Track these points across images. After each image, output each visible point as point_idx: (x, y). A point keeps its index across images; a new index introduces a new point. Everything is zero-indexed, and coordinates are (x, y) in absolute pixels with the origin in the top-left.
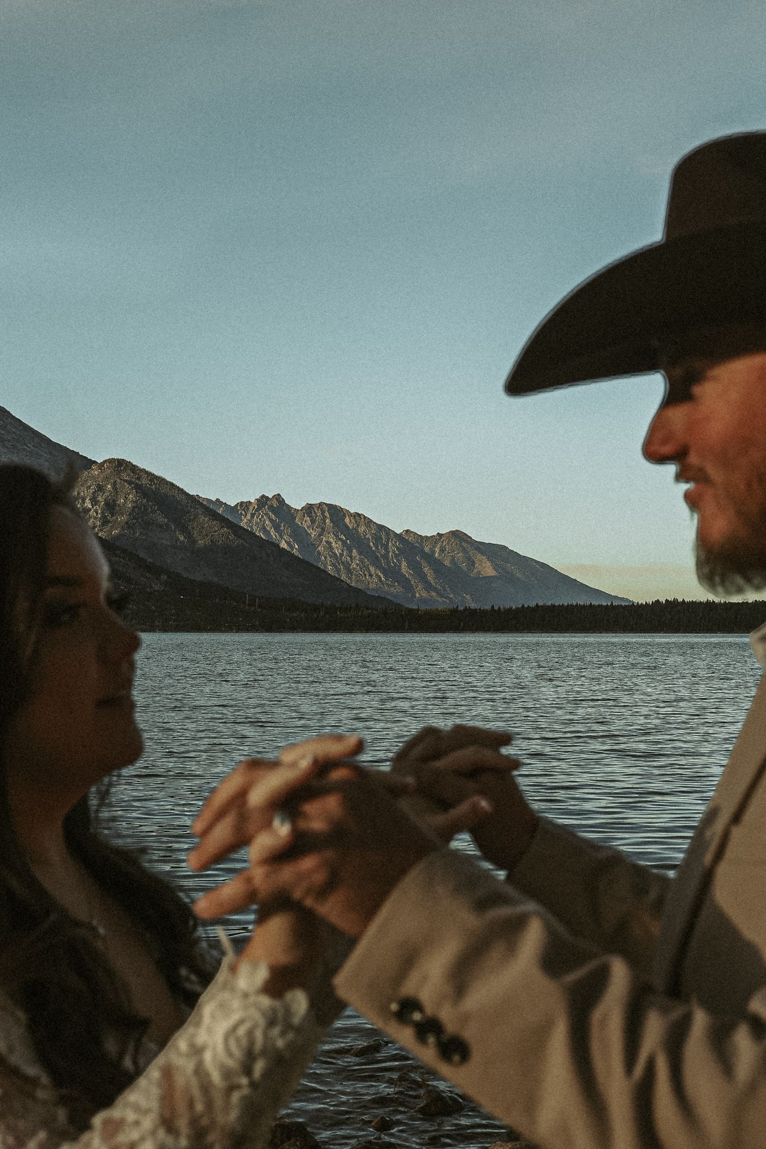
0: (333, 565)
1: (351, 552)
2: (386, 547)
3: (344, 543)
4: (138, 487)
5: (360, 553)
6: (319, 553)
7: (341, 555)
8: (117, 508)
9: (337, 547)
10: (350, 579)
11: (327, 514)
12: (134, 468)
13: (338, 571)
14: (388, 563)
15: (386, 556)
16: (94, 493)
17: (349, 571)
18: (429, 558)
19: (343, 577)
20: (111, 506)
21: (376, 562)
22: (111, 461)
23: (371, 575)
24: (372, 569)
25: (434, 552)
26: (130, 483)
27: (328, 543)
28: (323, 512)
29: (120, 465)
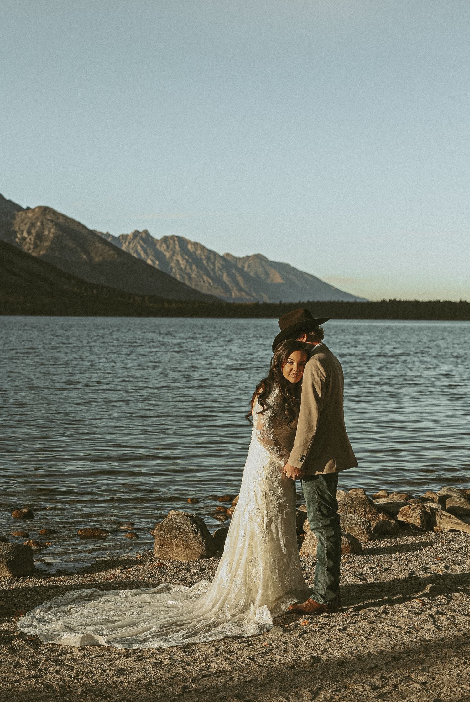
0: (180, 275)
1: (191, 266)
2: (214, 264)
3: (187, 261)
4: (57, 225)
5: (197, 267)
6: (171, 268)
7: (186, 268)
8: (43, 238)
9: (183, 263)
10: (191, 284)
11: (177, 243)
12: (54, 212)
13: (183, 278)
14: (215, 274)
15: (213, 270)
16: (29, 228)
17: (190, 278)
18: (241, 271)
19: (187, 282)
20: (40, 237)
21: (208, 274)
22: (39, 207)
23: (204, 282)
24: (205, 278)
25: (243, 267)
26: (52, 221)
27: (178, 261)
28: (174, 241)
29: (45, 210)
